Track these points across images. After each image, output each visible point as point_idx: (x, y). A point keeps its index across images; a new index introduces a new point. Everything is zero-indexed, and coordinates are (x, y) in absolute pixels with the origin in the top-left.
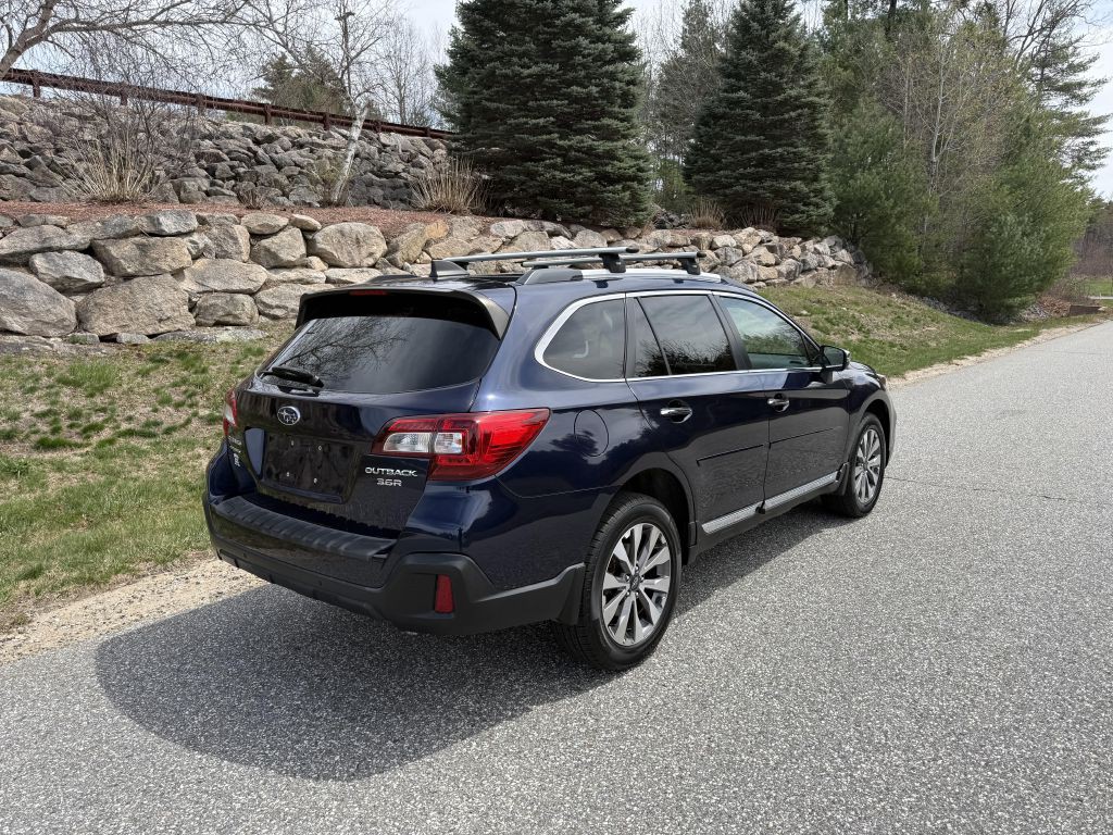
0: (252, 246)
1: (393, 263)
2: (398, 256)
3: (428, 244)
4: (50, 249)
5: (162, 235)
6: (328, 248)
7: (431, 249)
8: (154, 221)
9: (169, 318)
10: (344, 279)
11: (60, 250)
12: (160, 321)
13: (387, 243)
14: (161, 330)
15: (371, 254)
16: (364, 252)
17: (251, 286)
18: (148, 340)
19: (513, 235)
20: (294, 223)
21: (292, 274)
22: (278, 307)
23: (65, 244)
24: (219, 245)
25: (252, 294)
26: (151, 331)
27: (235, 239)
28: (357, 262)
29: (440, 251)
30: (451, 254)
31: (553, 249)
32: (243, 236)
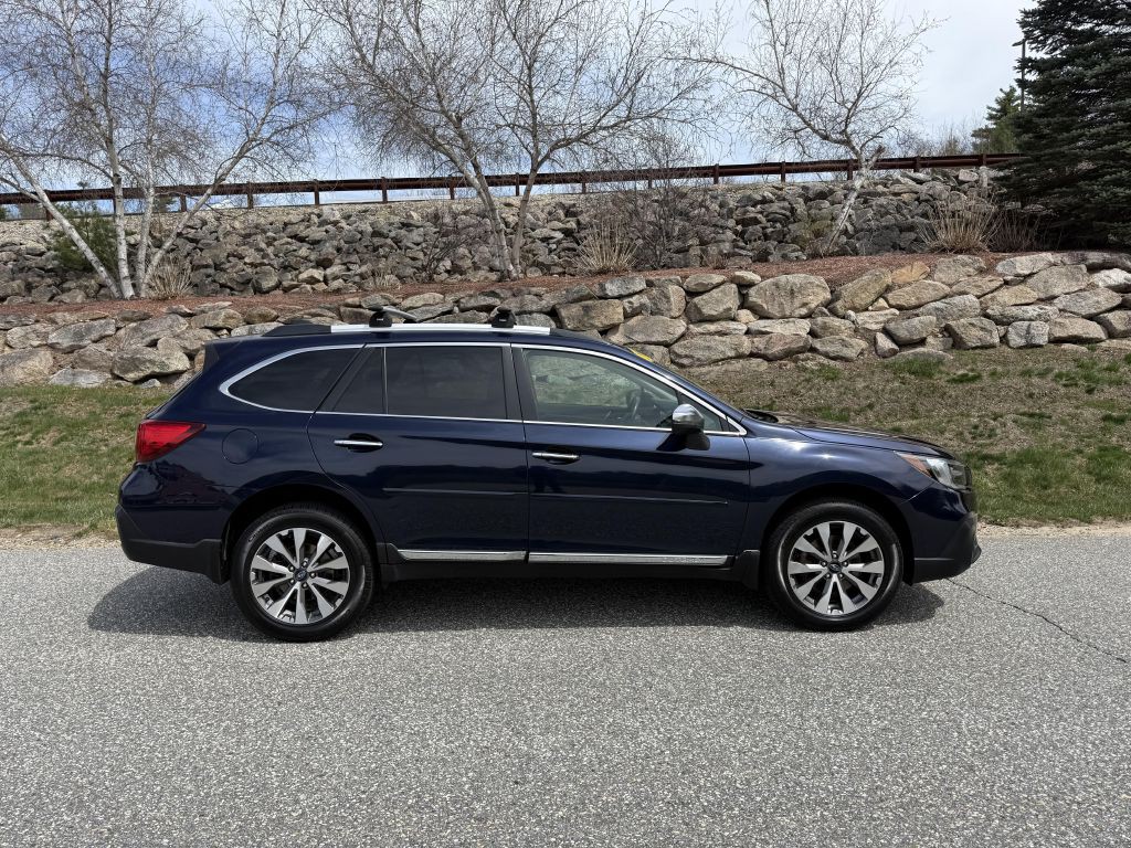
0: (687, 303)
1: (834, 313)
2: (839, 305)
3: (888, 289)
4: (525, 312)
5: (605, 297)
6: (759, 301)
7: (889, 296)
8: (602, 287)
10: (764, 330)
11: (531, 313)
13: (832, 292)
14: (582, 374)
15: (804, 305)
16: (797, 303)
17: (667, 338)
18: (569, 382)
19: (1027, 272)
20: (733, 280)
21: (712, 327)
22: (686, 356)
23: (534, 308)
24: (655, 304)
25: (667, 345)
26: (573, 374)
27: (668, 298)
28: (788, 313)
29: (902, 296)
30: (918, 298)
31: (1093, 286)
32: (676, 295)
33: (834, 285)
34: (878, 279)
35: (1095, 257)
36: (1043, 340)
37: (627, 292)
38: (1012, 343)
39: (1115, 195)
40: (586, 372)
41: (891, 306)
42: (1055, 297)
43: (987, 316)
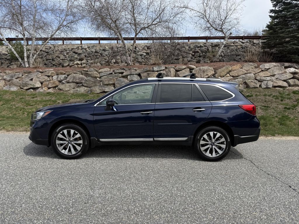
0: (176, 73)
1: (215, 77)
2: (216, 75)
3: (230, 71)
4: (132, 74)
5: (153, 71)
8: (153, 68)
9: (148, 89)
11: (133, 75)
12: (146, 90)
13: (215, 72)
14: (146, 92)
15: (207, 75)
16: (205, 74)
18: (142, 94)
19: (268, 68)
20: (188, 67)
23: (134, 73)
24: (167, 73)
26: (144, 92)
27: (170, 72)
29: (233, 73)
30: (238, 74)
31: (286, 72)
32: (173, 71)
33: (215, 70)
34: (227, 68)
35: (287, 64)
36: (271, 86)
37: (160, 70)
38: (262, 87)
39: (293, 47)
40: (147, 91)
41: (231, 76)
42: (275, 75)
43: (256, 79)
